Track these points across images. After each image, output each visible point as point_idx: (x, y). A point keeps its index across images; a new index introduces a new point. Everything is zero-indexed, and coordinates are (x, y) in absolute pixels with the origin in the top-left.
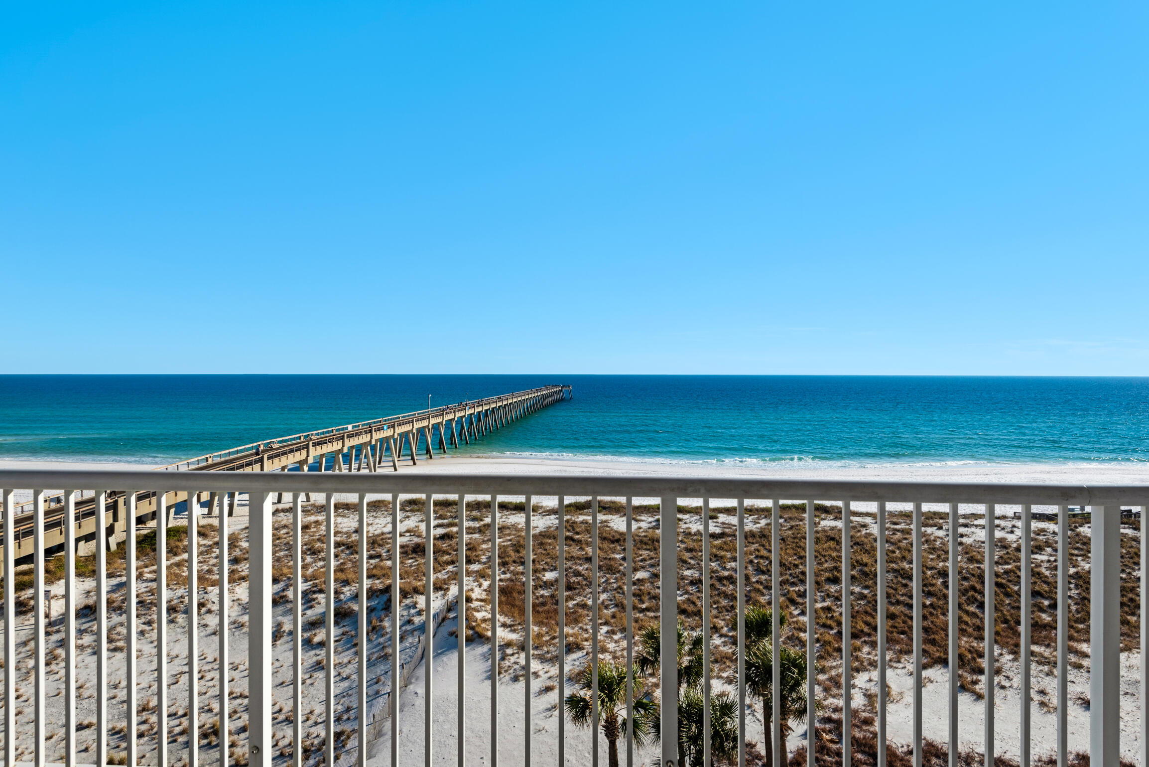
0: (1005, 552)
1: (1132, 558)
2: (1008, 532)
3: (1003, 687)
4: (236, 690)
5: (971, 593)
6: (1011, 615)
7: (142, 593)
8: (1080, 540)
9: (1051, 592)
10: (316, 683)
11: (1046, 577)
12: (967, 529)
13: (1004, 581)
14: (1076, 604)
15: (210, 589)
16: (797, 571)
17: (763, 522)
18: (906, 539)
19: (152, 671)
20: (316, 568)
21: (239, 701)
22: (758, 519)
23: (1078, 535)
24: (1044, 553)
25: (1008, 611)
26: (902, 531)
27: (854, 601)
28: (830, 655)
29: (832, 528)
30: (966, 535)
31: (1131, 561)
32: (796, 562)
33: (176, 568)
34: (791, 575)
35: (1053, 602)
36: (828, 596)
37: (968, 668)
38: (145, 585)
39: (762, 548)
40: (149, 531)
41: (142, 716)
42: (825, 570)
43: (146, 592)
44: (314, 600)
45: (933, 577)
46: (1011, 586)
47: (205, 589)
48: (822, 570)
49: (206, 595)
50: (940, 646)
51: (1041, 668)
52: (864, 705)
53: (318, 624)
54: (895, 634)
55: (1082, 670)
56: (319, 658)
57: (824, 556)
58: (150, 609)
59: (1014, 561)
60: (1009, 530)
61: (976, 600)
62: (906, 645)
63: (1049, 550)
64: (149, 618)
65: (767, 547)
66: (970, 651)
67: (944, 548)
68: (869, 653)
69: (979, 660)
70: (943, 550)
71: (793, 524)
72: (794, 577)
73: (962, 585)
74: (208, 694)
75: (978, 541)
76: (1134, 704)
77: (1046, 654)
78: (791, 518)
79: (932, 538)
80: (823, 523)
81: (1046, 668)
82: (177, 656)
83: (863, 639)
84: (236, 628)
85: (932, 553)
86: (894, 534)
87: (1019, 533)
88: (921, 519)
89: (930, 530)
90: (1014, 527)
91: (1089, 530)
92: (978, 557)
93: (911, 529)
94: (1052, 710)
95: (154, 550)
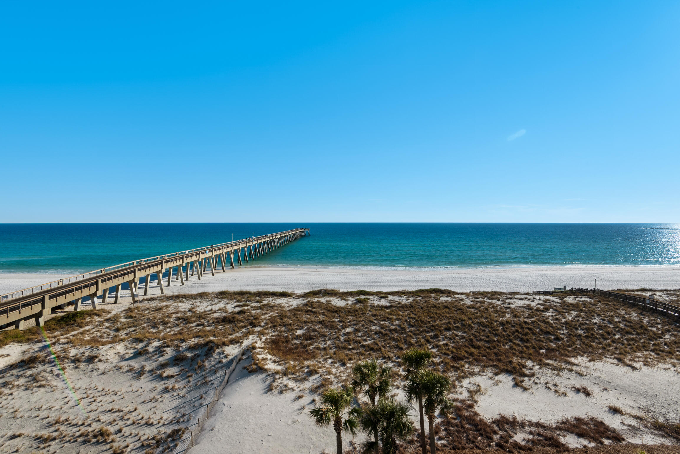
0: (531, 312)
1: (591, 313)
2: (531, 302)
3: (536, 383)
4: (116, 407)
5: (516, 334)
6: (536, 344)
7: (59, 351)
8: (566, 304)
9: (554, 331)
10: (164, 401)
11: (552, 324)
12: (511, 300)
13: (532, 327)
14: (566, 337)
15: (101, 347)
16: (430, 325)
17: (411, 299)
18: (482, 306)
19: (63, 398)
20: (165, 332)
21: (117, 414)
22: (408, 297)
23: (564, 302)
24: (549, 311)
25: (535, 342)
26: (481, 302)
27: (459, 340)
28: (449, 370)
29: (446, 302)
30: (511, 303)
31: (591, 314)
32: (429, 320)
33: (80, 335)
34: (427, 327)
35: (556, 337)
36: (446, 337)
37: (518, 374)
38: (61, 346)
39: (411, 313)
40: (65, 313)
41: (55, 427)
42: (444, 324)
43: (61, 351)
44: (164, 351)
45: (497, 326)
46: (535, 329)
47: (98, 347)
48: (442, 324)
49: (99, 351)
50: (504, 363)
51: (553, 372)
52: (468, 397)
53: (166, 365)
54: (481, 357)
55: (573, 372)
56: (166, 385)
57: (443, 316)
58: (63, 361)
59: (536, 316)
60: (532, 300)
61: (519, 337)
62: (487, 363)
63: (552, 310)
64: (63, 366)
65: (414, 313)
66: (518, 365)
67: (501, 310)
68: (468, 368)
69: (523, 369)
71: (426, 299)
72: (428, 328)
73: (512, 329)
74: (98, 410)
75: (518, 306)
76: (599, 389)
77: (555, 365)
78: (425, 297)
79: (495, 305)
80: (441, 299)
81: (556, 372)
82: (80, 388)
83: (465, 360)
84: (117, 369)
86: (477, 304)
87: (537, 302)
88: (489, 295)
89: (494, 301)
90: (534, 298)
91: (570, 300)
92: (519, 315)
93: (485, 301)
94: (561, 394)
95: (67, 325)
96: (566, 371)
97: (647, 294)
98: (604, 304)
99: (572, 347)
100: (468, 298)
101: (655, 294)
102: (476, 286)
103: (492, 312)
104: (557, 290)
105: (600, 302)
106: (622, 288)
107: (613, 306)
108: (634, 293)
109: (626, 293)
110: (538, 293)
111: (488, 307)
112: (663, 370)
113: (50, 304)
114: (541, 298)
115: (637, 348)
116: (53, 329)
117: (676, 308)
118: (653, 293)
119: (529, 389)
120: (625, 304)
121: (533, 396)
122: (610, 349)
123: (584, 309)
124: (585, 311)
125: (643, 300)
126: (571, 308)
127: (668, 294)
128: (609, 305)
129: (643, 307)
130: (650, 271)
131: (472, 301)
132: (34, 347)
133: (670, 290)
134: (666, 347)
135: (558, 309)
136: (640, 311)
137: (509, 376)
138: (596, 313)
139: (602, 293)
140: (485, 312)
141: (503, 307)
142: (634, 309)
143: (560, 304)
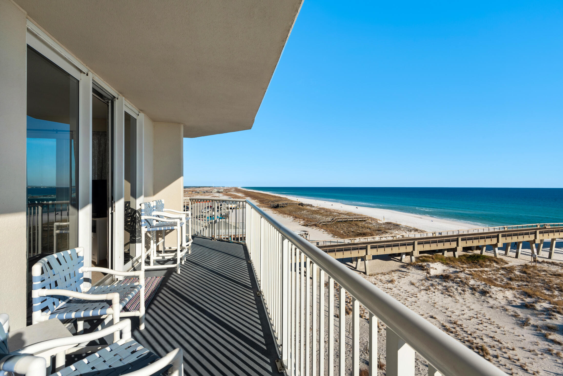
4: (497, 338)
7: (463, 278)
10: (545, 360)
15: (492, 287)
19: (461, 310)
20: (560, 299)
21: (497, 343)
33: (480, 273)
38: (465, 275)
40: (472, 254)
41: (454, 325)
43: (464, 278)
44: (553, 315)
47: (490, 286)
49: (490, 289)
53: (554, 329)
56: (551, 348)
58: (464, 285)
64: (464, 289)
74: (483, 332)
82: (473, 309)
84: (503, 310)
95: (473, 263)
113: (462, 244)
116: (463, 262)
132: (450, 270)
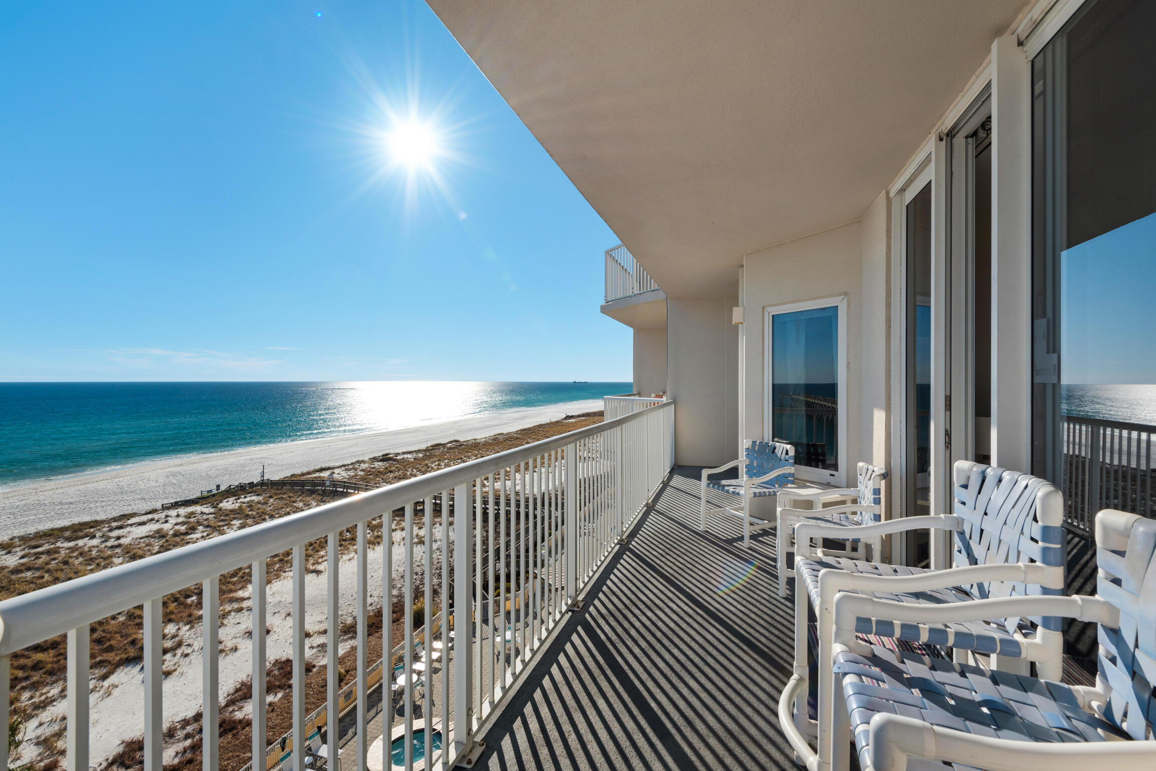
0: (164, 540)
1: (261, 516)
2: (163, 523)
3: (187, 655)
8: (223, 513)
12: (122, 530)
18: (54, 559)
23: (220, 509)
24: (197, 531)
26: (48, 552)
30: (123, 536)
31: (261, 518)
50: (118, 649)
55: (243, 611)
60: (163, 520)
63: (201, 528)
68: (31, 698)
70: (102, 558)
75: (137, 538)
76: (281, 618)
79: (87, 549)
85: (90, 565)
86: (37, 558)
87: (172, 521)
88: (67, 534)
89: (81, 543)
90: (167, 516)
91: (228, 504)
92: (140, 552)
93: (59, 548)
94: (228, 652)
96: (233, 614)
97: (325, 474)
98: (277, 499)
99: (238, 576)
100: (9, 552)
101: (333, 473)
102: (26, 523)
103: (81, 564)
104: (205, 494)
105: (271, 497)
106: (296, 473)
107: (288, 499)
108: (310, 476)
109: (302, 478)
110: (172, 506)
111: (70, 557)
112: (347, 562)
114: (180, 513)
115: (319, 545)
117: (355, 484)
118: (332, 471)
119: (175, 670)
120: (303, 493)
121: (183, 678)
122: (289, 560)
123: (250, 513)
124: (252, 515)
125: (322, 482)
126: (232, 516)
127: (346, 469)
128: (283, 498)
129: (323, 491)
130: (325, 445)
131: (23, 557)
133: (348, 465)
134: (348, 534)
135: (212, 523)
136: (319, 498)
137: (135, 666)
138: (268, 514)
139: (273, 484)
140: (62, 570)
141: (106, 547)
142: (314, 496)
143: (213, 516)
